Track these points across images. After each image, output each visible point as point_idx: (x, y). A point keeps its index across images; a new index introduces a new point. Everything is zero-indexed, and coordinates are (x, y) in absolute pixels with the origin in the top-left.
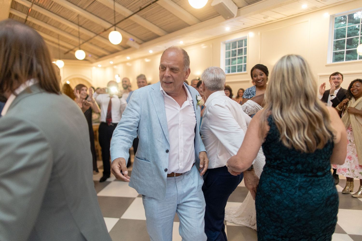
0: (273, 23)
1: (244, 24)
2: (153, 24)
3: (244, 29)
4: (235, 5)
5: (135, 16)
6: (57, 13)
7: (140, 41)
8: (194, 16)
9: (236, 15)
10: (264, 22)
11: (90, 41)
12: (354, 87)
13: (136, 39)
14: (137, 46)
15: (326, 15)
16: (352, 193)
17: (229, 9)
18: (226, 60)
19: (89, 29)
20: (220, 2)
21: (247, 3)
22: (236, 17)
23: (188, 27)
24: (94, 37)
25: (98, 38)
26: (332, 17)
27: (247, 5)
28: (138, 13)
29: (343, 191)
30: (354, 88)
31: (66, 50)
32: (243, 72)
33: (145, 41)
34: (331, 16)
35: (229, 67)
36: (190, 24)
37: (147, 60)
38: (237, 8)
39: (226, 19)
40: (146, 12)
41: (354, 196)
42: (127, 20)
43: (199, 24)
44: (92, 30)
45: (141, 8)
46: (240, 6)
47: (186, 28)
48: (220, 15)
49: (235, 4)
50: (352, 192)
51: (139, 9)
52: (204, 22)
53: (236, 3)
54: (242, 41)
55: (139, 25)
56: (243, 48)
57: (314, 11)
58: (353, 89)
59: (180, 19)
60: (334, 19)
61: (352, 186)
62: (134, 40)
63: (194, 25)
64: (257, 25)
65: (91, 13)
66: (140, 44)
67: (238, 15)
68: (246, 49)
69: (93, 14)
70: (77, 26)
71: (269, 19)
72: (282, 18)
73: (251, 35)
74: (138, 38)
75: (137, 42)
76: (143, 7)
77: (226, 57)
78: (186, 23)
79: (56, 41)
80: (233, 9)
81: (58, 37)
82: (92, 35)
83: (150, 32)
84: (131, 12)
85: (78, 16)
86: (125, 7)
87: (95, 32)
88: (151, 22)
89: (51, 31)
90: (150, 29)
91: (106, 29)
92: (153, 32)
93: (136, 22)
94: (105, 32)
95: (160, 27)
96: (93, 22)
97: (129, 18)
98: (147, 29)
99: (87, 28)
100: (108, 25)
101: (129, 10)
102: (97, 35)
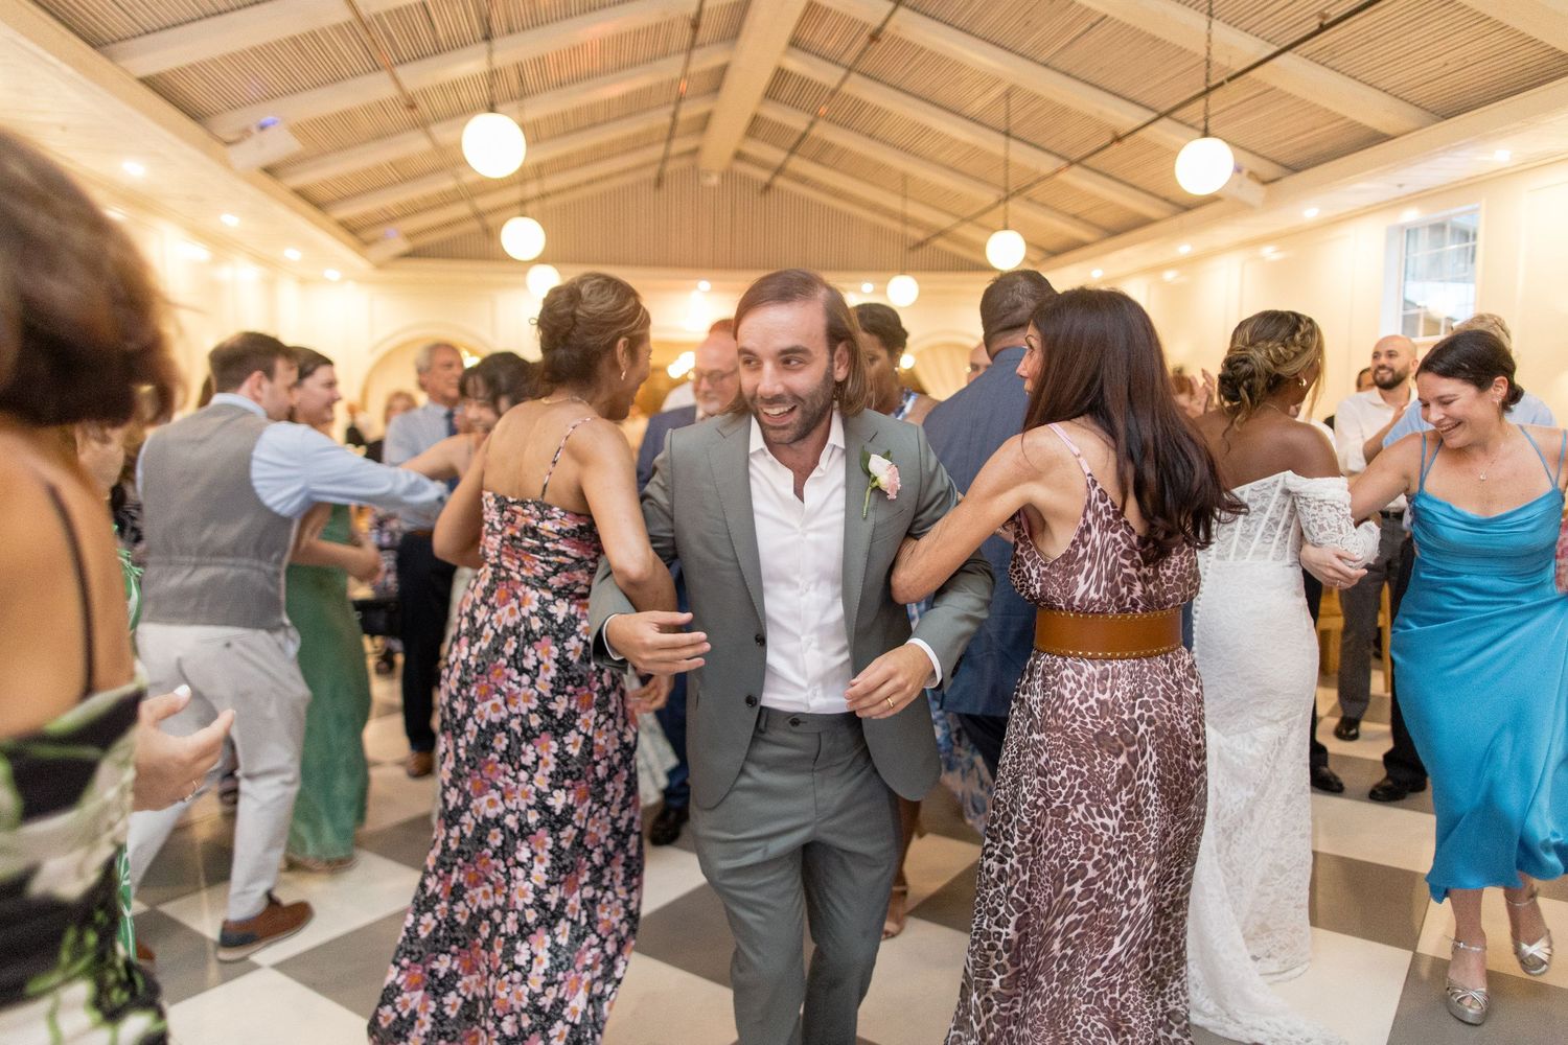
7: (1268, 170)
13: (1253, 164)
14: (1254, 194)
19: (1038, 141)
24: (1058, 171)
25: (1076, 178)
31: (920, 235)
33: (1294, 169)
37: (1269, 252)
44: (1047, 145)
51: (1314, 25)
55: (1288, 96)
62: (1238, 171)
65: (1068, 74)
66: (1268, 182)
69: (1076, 78)
70: (1002, 139)
75: (1253, 176)
76: (1335, 13)
79: (894, 203)
81: (904, 185)
82: (1046, 164)
83: (1335, 125)
84: (1263, 42)
85: (1008, 95)
86: (1235, 26)
87: (1057, 150)
88: (1354, 78)
89: (880, 167)
90: (1341, 110)
91: (1121, 134)
92: (1352, 122)
93: (1273, 88)
94: (1115, 146)
95: (1396, 96)
96: (1065, 110)
97: (1253, 74)
98: (1327, 110)
99: (1031, 139)
100: (1129, 117)
101: (1253, 38)
102: (1071, 163)
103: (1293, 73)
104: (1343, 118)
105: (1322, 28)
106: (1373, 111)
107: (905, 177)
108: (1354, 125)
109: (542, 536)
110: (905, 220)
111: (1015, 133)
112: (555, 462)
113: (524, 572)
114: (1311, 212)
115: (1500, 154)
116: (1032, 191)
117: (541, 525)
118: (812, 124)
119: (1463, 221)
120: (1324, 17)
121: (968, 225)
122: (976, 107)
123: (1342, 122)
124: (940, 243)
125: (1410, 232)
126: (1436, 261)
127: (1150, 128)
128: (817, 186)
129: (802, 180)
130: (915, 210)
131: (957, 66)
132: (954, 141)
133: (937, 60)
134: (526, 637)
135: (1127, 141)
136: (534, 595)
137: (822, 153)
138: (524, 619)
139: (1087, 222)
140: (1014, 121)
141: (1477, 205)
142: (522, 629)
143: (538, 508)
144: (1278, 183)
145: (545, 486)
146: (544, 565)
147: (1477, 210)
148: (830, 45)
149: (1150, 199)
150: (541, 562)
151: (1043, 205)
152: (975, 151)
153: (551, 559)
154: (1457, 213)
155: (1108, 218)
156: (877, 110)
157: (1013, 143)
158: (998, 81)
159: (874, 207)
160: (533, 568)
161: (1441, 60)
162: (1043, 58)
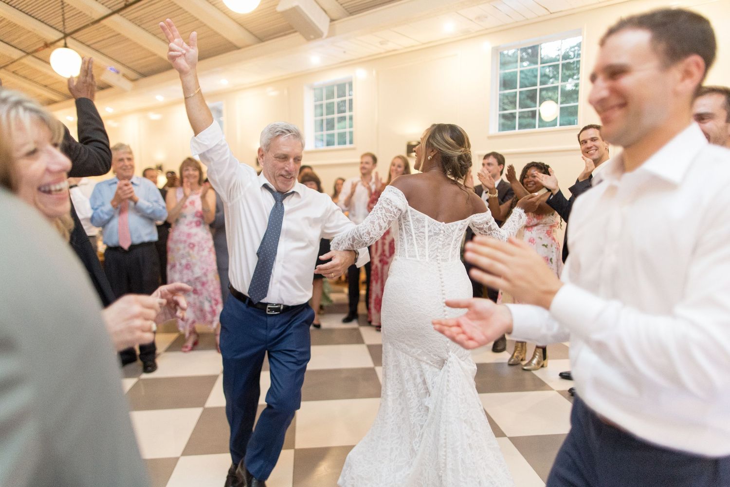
0: (398, 54)
1: (345, 52)
2: (158, 38)
3: (347, 61)
4: (324, 13)
5: (116, 17)
7: (133, 75)
8: (247, 30)
9: (325, 34)
10: (381, 51)
11: (12, 67)
12: (528, 177)
13: (123, 70)
14: (127, 85)
15: (486, 46)
16: (524, 363)
17: (311, 21)
18: (316, 121)
20: (294, 4)
21: (348, 11)
22: (327, 37)
23: (236, 52)
24: (21, 58)
25: (29, 61)
26: (495, 50)
27: (348, 16)
28: (122, 13)
29: (510, 360)
30: (529, 180)
32: (348, 146)
33: (144, 75)
34: (493, 48)
35: (322, 135)
36: (238, 44)
37: (154, 116)
38: (328, 20)
39: (308, 39)
40: (142, 12)
41: (525, 368)
42: (97, 26)
43: (258, 45)
45: (128, 3)
46: (334, 16)
47: (229, 53)
48: (296, 32)
49: (325, 11)
50: (524, 360)
51: (122, 5)
52: (266, 43)
53: (326, 9)
54: (344, 85)
55: (127, 39)
56: (347, 98)
57: (468, 36)
58: (528, 182)
59: (216, 33)
60: (499, 55)
61: (524, 352)
62: (118, 72)
63: (247, 48)
64: (369, 56)
66: (133, 80)
67: (332, 33)
68: (351, 101)
71: (390, 46)
72: (413, 46)
73: (360, 75)
74: (129, 68)
75: (124, 75)
77: (316, 116)
78: (230, 43)
80: (321, 22)
84: (106, 8)
101: (100, 5)
102: (28, 54)
105: (126, 6)
115: (223, 81)
141: (221, 103)
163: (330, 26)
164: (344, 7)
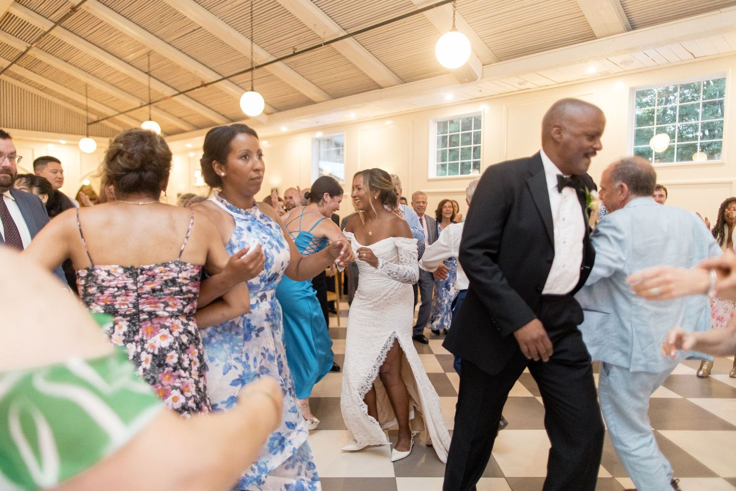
0: (530, 92)
1: (480, 91)
2: (306, 79)
4: (478, 60)
6: (101, 45)
8: (392, 72)
9: (480, 77)
10: (515, 89)
11: (158, 104)
14: (262, 118)
18: (438, 152)
19: (163, 80)
23: (377, 91)
24: (174, 96)
26: (632, 89)
27: (497, 62)
31: (94, 118)
32: (472, 175)
33: (278, 110)
34: (630, 88)
38: (481, 65)
43: (400, 86)
44: (168, 82)
45: (296, 52)
47: (372, 92)
49: (478, 58)
52: (409, 84)
53: (479, 55)
54: (470, 119)
56: (472, 131)
60: (636, 94)
63: (390, 88)
64: (501, 94)
65: (180, 51)
67: (483, 77)
69: (185, 53)
77: (438, 148)
78: (375, 83)
79: (82, 100)
81: (86, 90)
82: (168, 92)
83: (295, 94)
84: (269, 54)
85: (149, 54)
86: (258, 45)
87: (173, 85)
88: (303, 76)
89: (71, 78)
90: (298, 88)
91: (206, 83)
92: (302, 94)
93: (273, 75)
94: (203, 88)
95: (318, 87)
96: (178, 67)
97: (265, 67)
98: (292, 88)
99: (159, 78)
100: (210, 76)
101: (265, 51)
102: (180, 93)
103: (281, 70)
104: (299, 92)
105: (294, 54)
106: (311, 92)
107: (87, 85)
108: (302, 95)
109: (179, 283)
110: (87, 109)
111: (152, 73)
112: (187, 237)
113: (169, 309)
114: (284, 129)
115: (352, 115)
116: (160, 103)
117: (180, 275)
118: (28, 49)
119: (338, 140)
120: (295, 49)
121: (122, 115)
122: (130, 57)
123: (297, 94)
124: (105, 122)
125: (319, 141)
126: (328, 153)
127: (219, 83)
128: (28, 82)
129: (19, 78)
130: (92, 104)
131: (122, 35)
132: (117, 71)
133: (111, 30)
134: (181, 348)
135: (209, 86)
136: (178, 322)
137: (34, 66)
138: (176, 338)
139: (185, 121)
140: (152, 67)
141: (342, 133)
142: (177, 345)
143: (177, 265)
144: (272, 115)
145: (181, 252)
146: (182, 301)
147: (343, 135)
148: (42, 7)
149: (216, 114)
150: (181, 299)
151: (164, 111)
152: (129, 79)
153: (186, 296)
154: (336, 136)
155: (196, 121)
156: (72, 48)
157: (152, 79)
158: (144, 46)
159: (66, 99)
160: (176, 305)
161: (334, 76)
162: (168, 40)
163: (483, 68)
164: (494, 53)
